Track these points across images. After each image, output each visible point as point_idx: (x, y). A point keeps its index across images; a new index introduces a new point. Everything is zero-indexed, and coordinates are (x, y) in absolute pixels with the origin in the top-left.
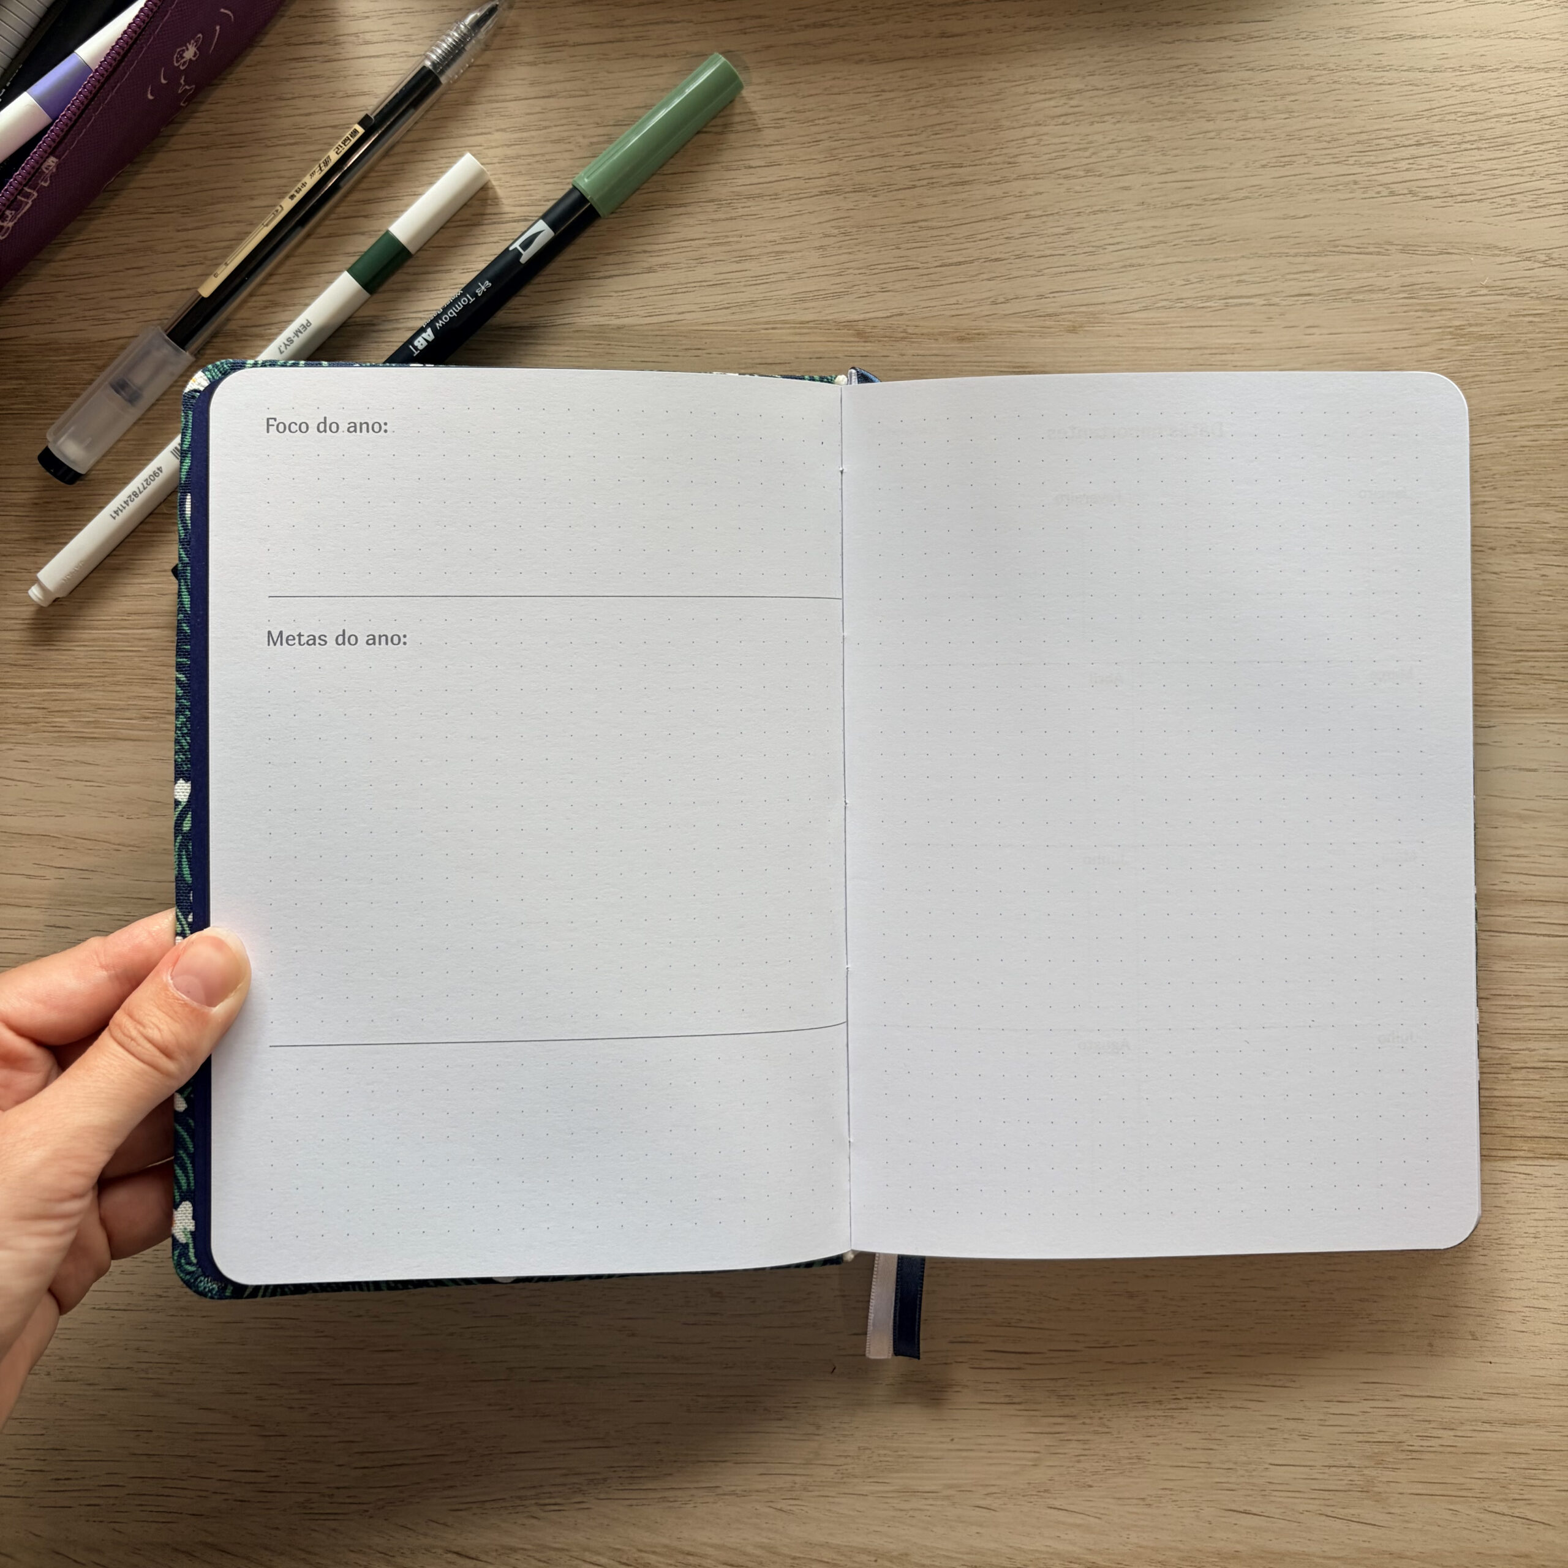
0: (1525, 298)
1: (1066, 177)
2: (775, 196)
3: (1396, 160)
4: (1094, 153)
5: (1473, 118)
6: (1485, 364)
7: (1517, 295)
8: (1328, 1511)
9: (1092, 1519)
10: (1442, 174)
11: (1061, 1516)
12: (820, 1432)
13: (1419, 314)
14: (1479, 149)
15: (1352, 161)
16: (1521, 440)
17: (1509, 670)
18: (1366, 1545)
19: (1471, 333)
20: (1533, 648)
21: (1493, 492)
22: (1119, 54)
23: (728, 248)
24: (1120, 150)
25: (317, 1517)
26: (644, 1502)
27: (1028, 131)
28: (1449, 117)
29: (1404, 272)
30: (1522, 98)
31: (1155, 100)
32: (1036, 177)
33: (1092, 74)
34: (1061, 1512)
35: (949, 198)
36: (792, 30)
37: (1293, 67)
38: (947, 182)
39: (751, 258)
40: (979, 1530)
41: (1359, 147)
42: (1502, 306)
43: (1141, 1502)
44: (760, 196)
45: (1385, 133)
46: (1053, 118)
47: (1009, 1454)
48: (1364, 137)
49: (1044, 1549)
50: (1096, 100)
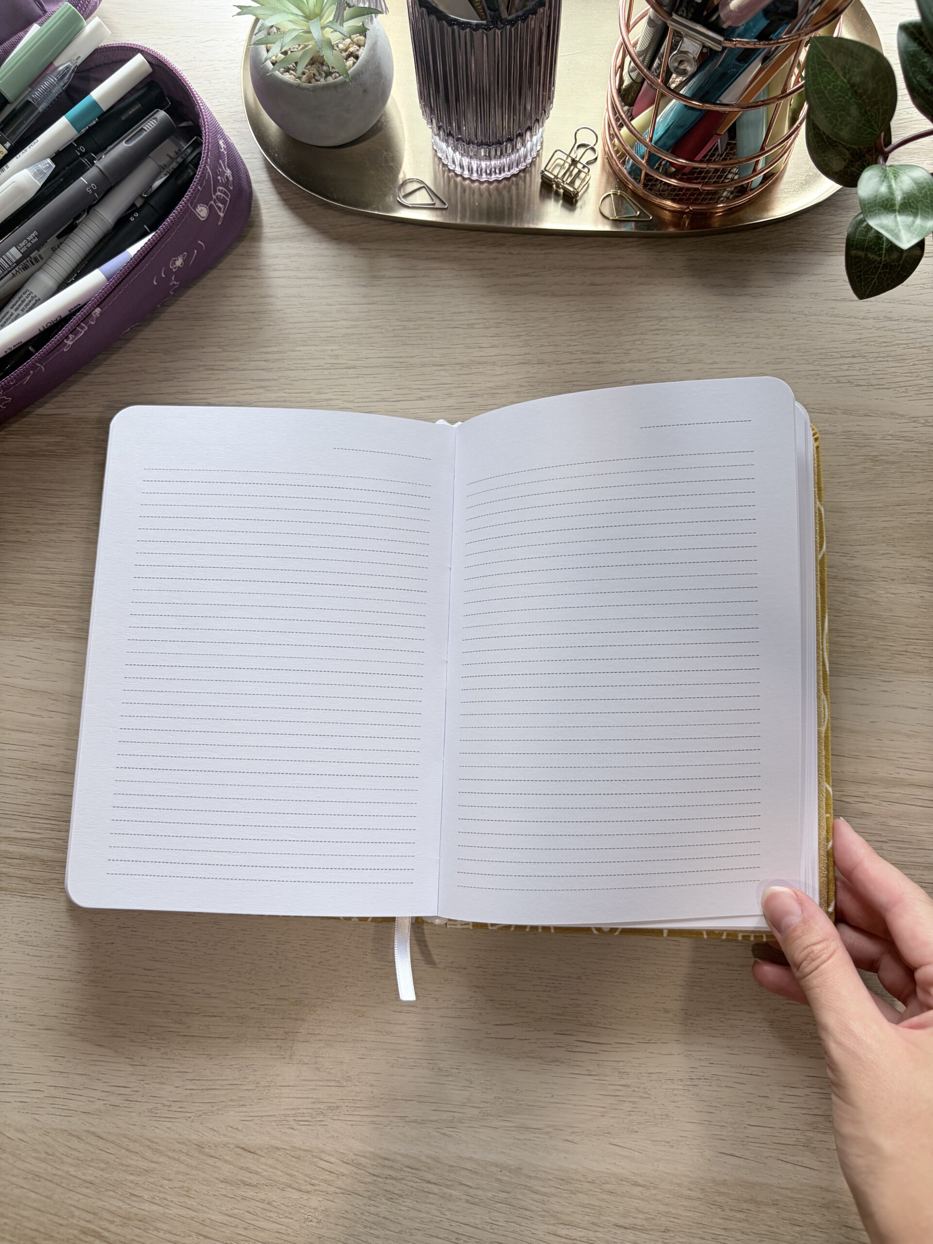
0: (913, 442)
1: (657, 363)
2: (494, 363)
3: (841, 364)
4: (673, 351)
5: (885, 344)
6: (890, 477)
7: (908, 441)
8: (782, 1157)
9: (637, 1154)
10: (866, 373)
11: (618, 1150)
12: (472, 1086)
13: (853, 447)
14: (887, 361)
15: (816, 363)
16: (910, 520)
17: (901, 649)
18: (805, 1181)
19: (881, 460)
20: (916, 637)
21: (894, 548)
22: (689, 300)
23: (465, 389)
24: (687, 350)
25: (159, 1119)
26: (360, 1123)
27: (637, 337)
28: (870, 343)
29: (844, 424)
30: (912, 336)
31: (708, 325)
32: (639, 361)
33: (673, 309)
34: (617, 1147)
35: (590, 370)
36: (509, 277)
37: (784, 312)
38: (589, 361)
39: (477, 395)
40: (566, 1155)
41: (820, 356)
42: (900, 446)
43: (668, 1144)
44: (486, 363)
45: (835, 350)
46: (650, 331)
47: (587, 1108)
48: (823, 351)
49: (606, 1171)
50: (674, 323)
